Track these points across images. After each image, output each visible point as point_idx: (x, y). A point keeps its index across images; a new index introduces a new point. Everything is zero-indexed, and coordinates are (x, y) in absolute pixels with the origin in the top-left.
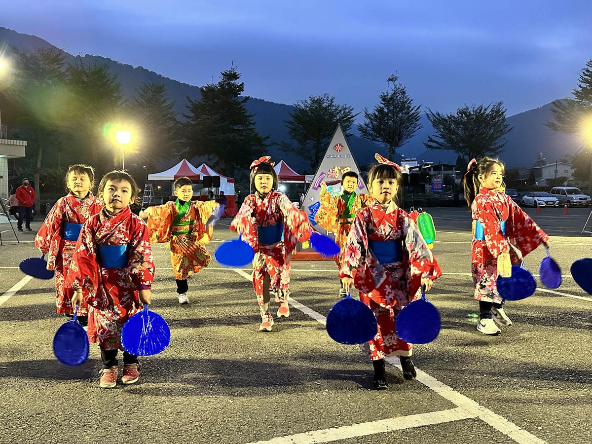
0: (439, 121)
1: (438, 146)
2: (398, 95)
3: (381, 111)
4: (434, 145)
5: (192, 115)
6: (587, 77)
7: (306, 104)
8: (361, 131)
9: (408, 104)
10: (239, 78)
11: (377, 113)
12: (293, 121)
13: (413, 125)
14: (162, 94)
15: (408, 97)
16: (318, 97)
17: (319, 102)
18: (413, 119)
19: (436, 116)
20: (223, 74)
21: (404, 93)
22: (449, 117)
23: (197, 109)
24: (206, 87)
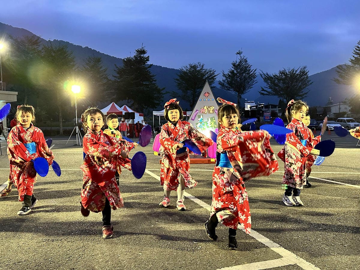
0: (268, 78)
1: (267, 93)
2: (243, 62)
3: (232, 72)
4: (265, 93)
5: (118, 75)
6: (358, 51)
7: (187, 68)
8: (220, 84)
9: (249, 68)
10: (146, 53)
11: (230, 74)
12: (179, 79)
13: (252, 81)
14: (100, 63)
15: (249, 64)
16: (194, 64)
17: (194, 67)
18: (252, 77)
19: (266, 75)
20: (137, 51)
21: (246, 61)
22: (274, 76)
23: (121, 72)
24: (126, 59)
